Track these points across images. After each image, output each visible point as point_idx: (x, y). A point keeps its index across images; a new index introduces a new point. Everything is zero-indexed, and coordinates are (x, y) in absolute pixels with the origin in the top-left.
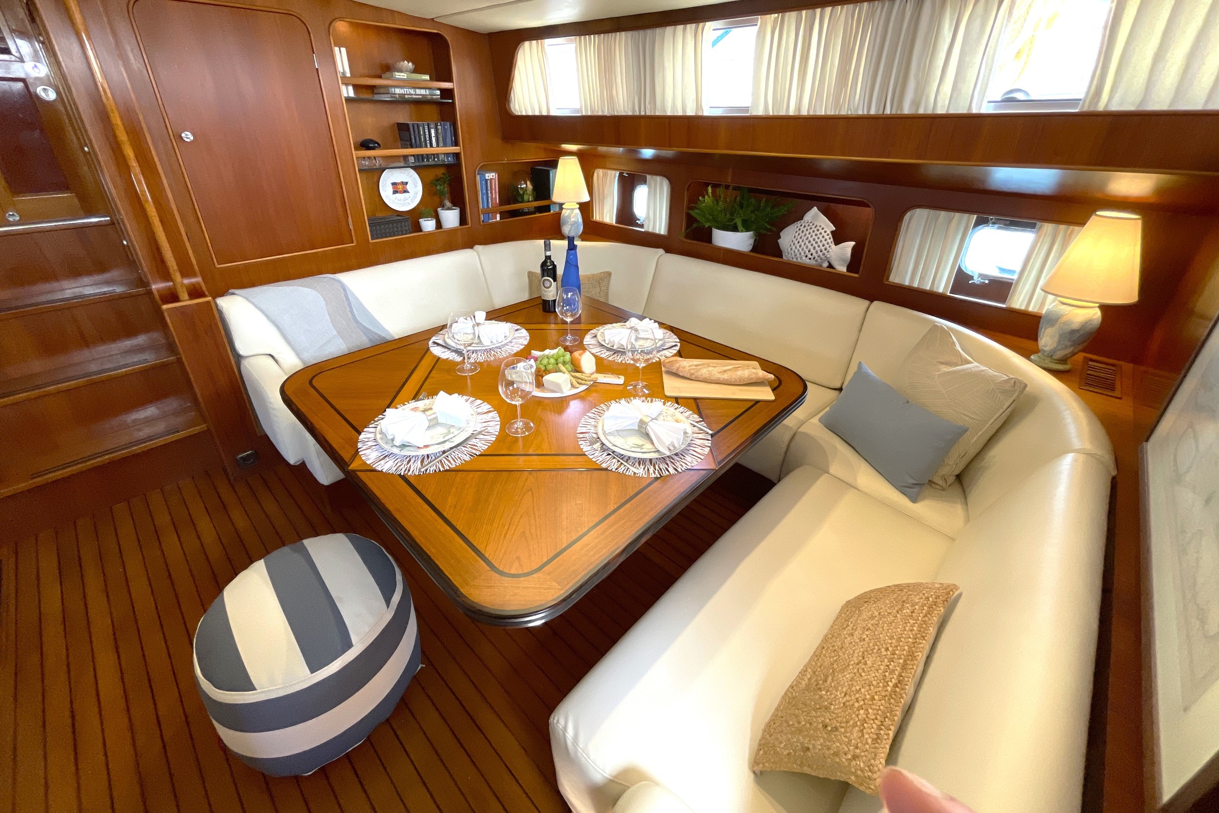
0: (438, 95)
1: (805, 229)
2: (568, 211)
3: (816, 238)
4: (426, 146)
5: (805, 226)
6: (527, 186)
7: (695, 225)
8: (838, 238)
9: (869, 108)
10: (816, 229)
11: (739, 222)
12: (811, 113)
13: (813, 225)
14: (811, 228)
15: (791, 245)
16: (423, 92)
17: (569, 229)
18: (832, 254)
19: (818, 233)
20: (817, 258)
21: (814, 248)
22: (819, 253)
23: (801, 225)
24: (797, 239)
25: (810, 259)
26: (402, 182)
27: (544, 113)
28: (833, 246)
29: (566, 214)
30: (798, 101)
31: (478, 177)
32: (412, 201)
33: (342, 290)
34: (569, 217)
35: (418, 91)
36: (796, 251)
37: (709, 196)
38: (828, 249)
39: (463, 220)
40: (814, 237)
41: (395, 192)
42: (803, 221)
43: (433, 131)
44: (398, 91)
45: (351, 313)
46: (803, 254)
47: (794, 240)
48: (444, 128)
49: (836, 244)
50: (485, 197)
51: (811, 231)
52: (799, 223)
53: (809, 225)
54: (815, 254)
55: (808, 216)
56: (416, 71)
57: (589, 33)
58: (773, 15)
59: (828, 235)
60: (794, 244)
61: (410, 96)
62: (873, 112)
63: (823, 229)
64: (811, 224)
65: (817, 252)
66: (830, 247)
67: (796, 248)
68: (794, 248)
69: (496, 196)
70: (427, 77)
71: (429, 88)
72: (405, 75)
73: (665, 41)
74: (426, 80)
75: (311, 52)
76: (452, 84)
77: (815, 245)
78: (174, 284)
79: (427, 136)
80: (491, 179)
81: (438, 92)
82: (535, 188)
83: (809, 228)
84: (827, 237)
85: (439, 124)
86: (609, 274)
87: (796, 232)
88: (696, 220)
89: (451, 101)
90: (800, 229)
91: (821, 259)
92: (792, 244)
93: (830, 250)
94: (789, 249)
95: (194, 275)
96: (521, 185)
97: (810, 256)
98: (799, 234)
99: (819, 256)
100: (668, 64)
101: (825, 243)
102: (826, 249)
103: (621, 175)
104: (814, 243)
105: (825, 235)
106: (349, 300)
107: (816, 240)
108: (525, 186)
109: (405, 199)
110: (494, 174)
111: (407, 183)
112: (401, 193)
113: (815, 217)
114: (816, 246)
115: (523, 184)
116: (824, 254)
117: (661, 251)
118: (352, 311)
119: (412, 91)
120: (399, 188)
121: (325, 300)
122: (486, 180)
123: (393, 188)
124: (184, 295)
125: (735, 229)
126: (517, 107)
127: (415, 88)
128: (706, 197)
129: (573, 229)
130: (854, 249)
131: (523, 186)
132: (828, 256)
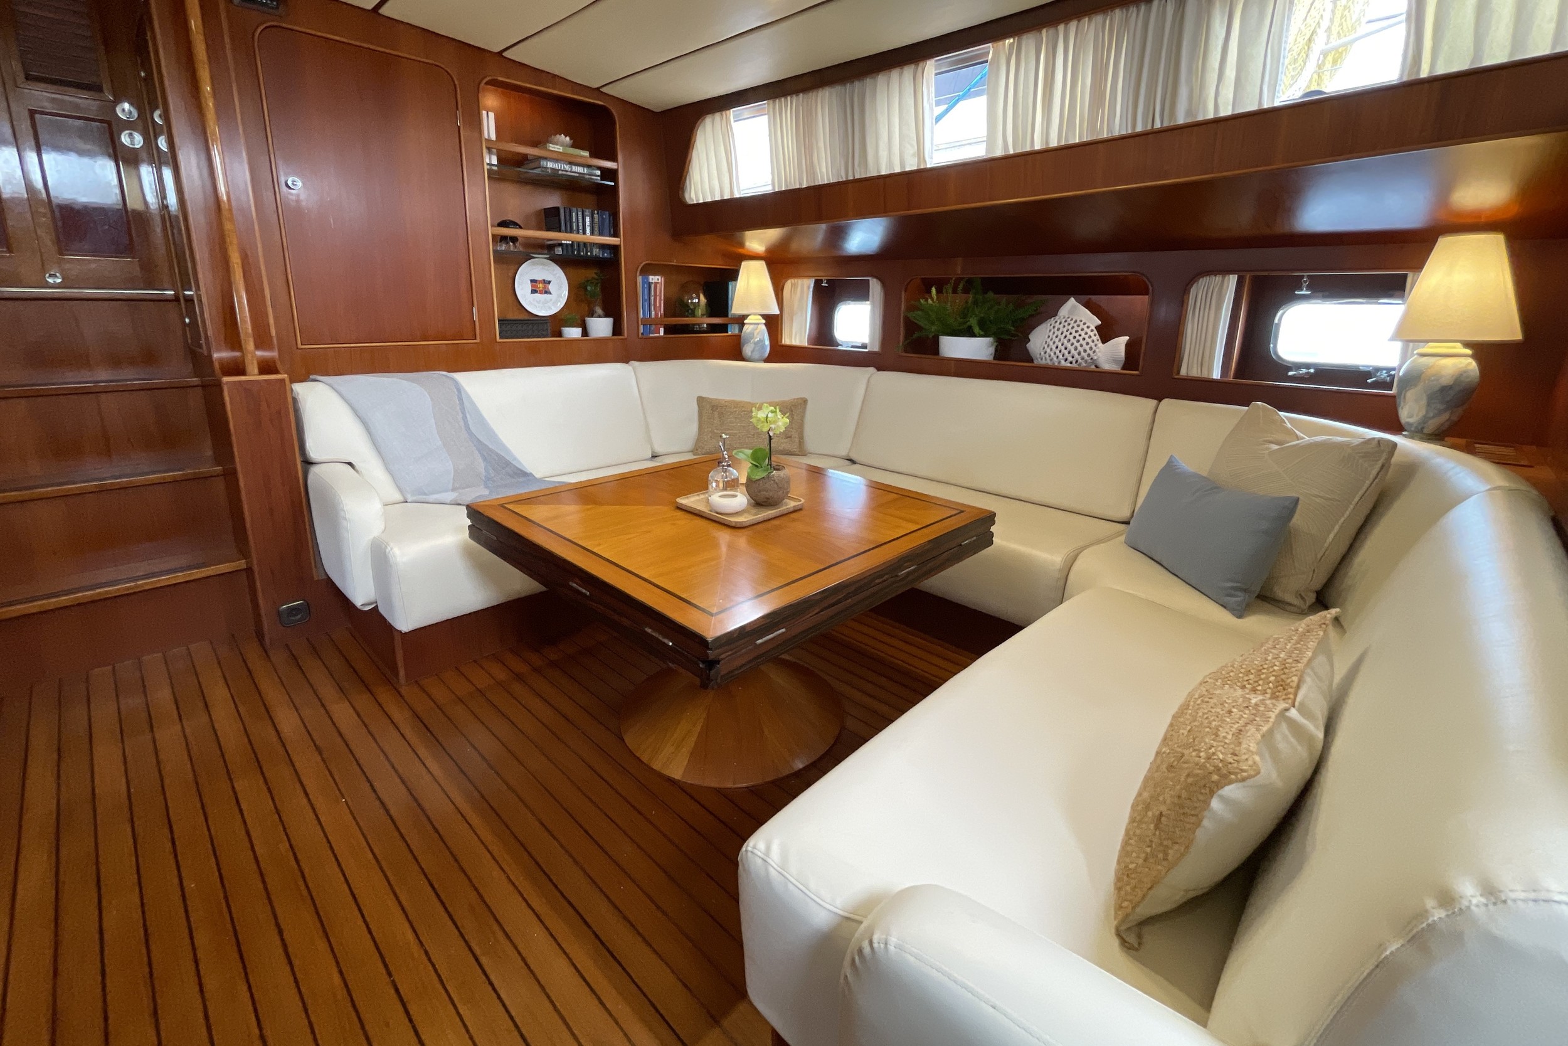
0: (598, 176)
1: (1062, 326)
2: (752, 327)
3: (1077, 335)
4: (578, 233)
5: (1060, 323)
6: (700, 300)
7: (916, 335)
8: (1106, 334)
9: (1134, 126)
10: (1075, 325)
11: (973, 322)
12: (1063, 143)
13: (1072, 320)
14: (1069, 324)
15: (1044, 348)
16: (580, 170)
17: (751, 349)
18: (1099, 354)
19: (1079, 329)
20: (1080, 360)
21: (1076, 349)
22: (1083, 354)
23: (1056, 322)
24: (1052, 339)
25: (1071, 363)
26: (544, 280)
27: (727, 196)
28: (1100, 344)
29: (748, 331)
30: (1045, 136)
31: (640, 279)
32: (555, 303)
33: (455, 390)
34: (752, 334)
35: (574, 168)
36: (1052, 354)
37: (932, 299)
38: (1094, 348)
39: (617, 330)
40: (1074, 334)
41: (534, 291)
42: (1057, 318)
43: (588, 220)
44: (550, 165)
45: (464, 420)
46: (1061, 357)
47: (1049, 340)
48: (602, 216)
49: (1104, 342)
50: (646, 304)
51: (1070, 327)
52: (1052, 321)
53: (1066, 321)
54: (1076, 356)
55: (1064, 311)
56: (574, 146)
57: (785, 94)
58: (1007, 41)
59: (1092, 331)
60: (1048, 346)
61: (564, 173)
62: (1139, 129)
63: (1084, 324)
64: (1069, 319)
65: (1079, 354)
66: (1096, 345)
67: (1051, 350)
68: (1048, 351)
69: (660, 304)
70: (586, 154)
71: (589, 166)
72: (561, 148)
73: (878, 90)
74: (585, 157)
75: (455, 107)
76: (615, 164)
77: (1076, 344)
78: (243, 356)
79: (581, 224)
80: (656, 283)
81: (598, 173)
82: (710, 304)
83: (1066, 324)
84: (1092, 334)
85: (596, 212)
86: (805, 401)
87: (1050, 331)
88: (920, 328)
89: (613, 184)
90: (1054, 327)
91: (1086, 361)
92: (1046, 346)
93: (1097, 350)
94: (1042, 353)
95: (270, 347)
96: (692, 298)
97: (1070, 359)
98: (1054, 333)
99: (1082, 359)
100: (882, 118)
101: (1089, 341)
102: (1091, 348)
103: (818, 283)
104: (1074, 341)
105: (1089, 331)
106: (463, 403)
107: (1078, 337)
108: (697, 301)
109: (546, 302)
110: (659, 277)
111: (549, 282)
112: (541, 293)
113: (1073, 310)
114: (1078, 345)
115: (695, 298)
116: (1089, 355)
117: (872, 370)
118: (465, 418)
119: (567, 167)
120: (540, 287)
121: (432, 399)
122: (650, 284)
123: (532, 286)
124: (253, 368)
125: (969, 333)
126: (693, 195)
127: (571, 163)
128: (929, 300)
129: (757, 348)
130: (1128, 346)
131: (694, 301)
132: (1095, 358)
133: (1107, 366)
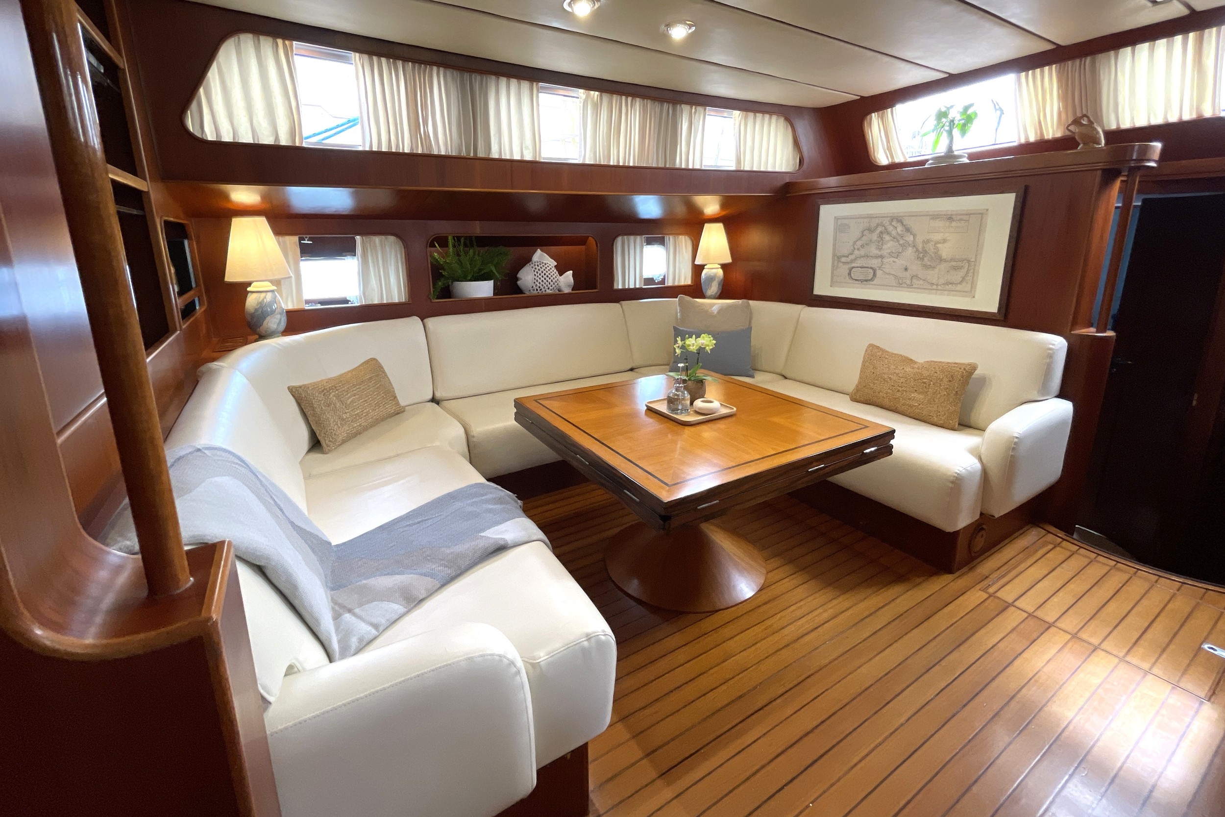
2: (269, 295)
5: (535, 265)
8: (561, 270)
23: (532, 265)
28: (560, 277)
29: (266, 300)
34: (272, 303)
42: (533, 262)
47: (536, 277)
49: (562, 275)
55: (536, 257)
59: (554, 268)
63: (549, 264)
64: (539, 262)
76: (122, 61)
81: (103, 68)
83: (538, 266)
87: (534, 271)
91: (555, 288)
93: (560, 281)
94: (529, 287)
98: (537, 273)
99: (552, 287)
101: (555, 275)
102: (557, 280)
113: (540, 256)
116: (556, 285)
130: (574, 276)
132: (560, 286)
133: (567, 290)
